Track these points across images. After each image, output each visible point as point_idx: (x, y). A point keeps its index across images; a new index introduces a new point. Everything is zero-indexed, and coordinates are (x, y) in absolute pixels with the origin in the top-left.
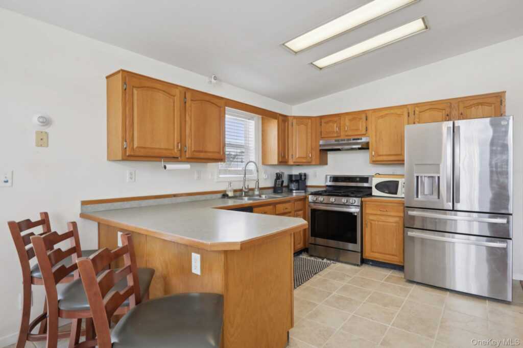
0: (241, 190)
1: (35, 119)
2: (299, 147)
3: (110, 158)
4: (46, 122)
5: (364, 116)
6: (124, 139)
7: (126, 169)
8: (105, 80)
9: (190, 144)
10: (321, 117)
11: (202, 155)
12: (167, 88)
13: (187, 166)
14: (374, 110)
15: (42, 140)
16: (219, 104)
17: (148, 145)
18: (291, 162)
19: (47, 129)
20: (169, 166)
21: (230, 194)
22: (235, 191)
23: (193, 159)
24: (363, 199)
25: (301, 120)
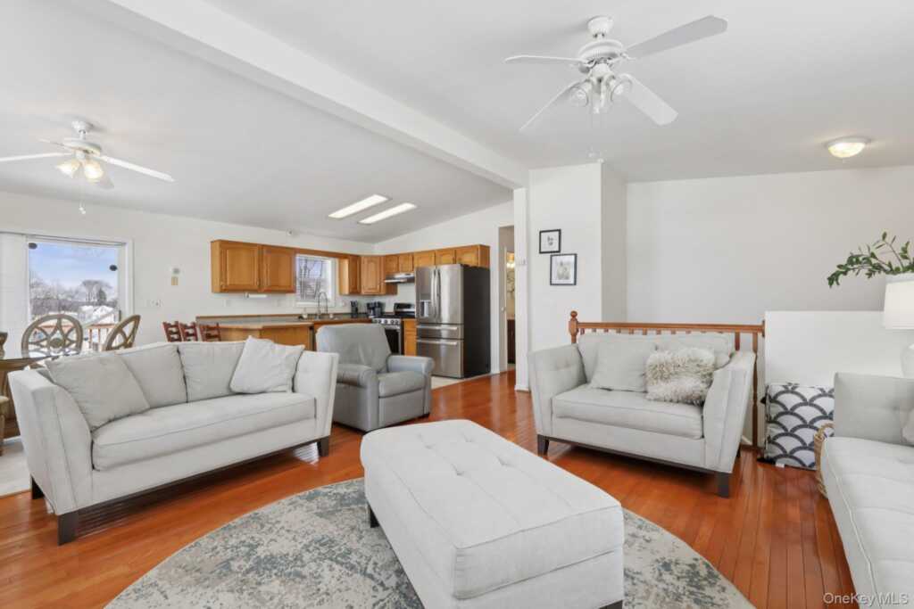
0: (316, 315)
1: (171, 270)
2: (369, 281)
3: (214, 291)
4: (176, 271)
5: (411, 257)
6: (221, 280)
7: (224, 298)
8: (209, 245)
9: (267, 282)
11: (277, 288)
12: (249, 247)
13: (264, 296)
14: (419, 253)
15: (175, 281)
16: (291, 252)
17: (236, 283)
18: (363, 292)
19: (177, 275)
20: (251, 296)
21: (305, 316)
22: (309, 315)
23: (269, 291)
24: (404, 320)
25: (372, 258)
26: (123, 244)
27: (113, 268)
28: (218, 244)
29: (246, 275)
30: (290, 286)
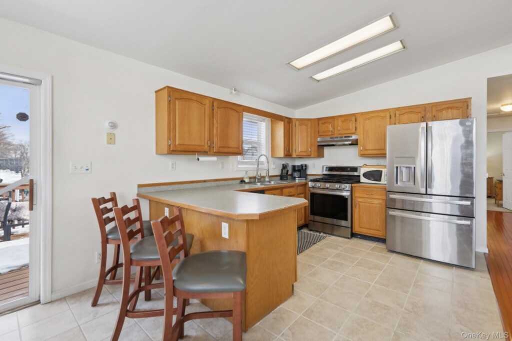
0: (255, 178)
1: (106, 124)
2: (300, 144)
3: (158, 153)
4: (114, 126)
5: (353, 119)
6: (169, 138)
7: (169, 161)
8: (154, 93)
9: (217, 142)
10: (319, 119)
11: (226, 150)
12: (199, 98)
13: (214, 159)
14: (362, 114)
15: (111, 139)
16: (239, 110)
17: (186, 142)
18: (294, 155)
19: (115, 131)
20: (202, 159)
21: (247, 180)
22: (250, 178)
23: (219, 153)
24: (353, 185)
25: (302, 121)
26: (37, 83)
27: (23, 117)
28: (165, 94)
29: (197, 133)
30: (238, 148)
